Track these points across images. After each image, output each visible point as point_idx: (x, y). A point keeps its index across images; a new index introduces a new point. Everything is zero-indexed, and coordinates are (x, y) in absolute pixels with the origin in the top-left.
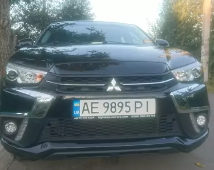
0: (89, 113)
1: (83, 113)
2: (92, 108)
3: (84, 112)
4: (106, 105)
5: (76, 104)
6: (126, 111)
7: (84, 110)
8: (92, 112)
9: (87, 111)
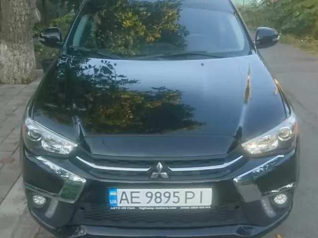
0: (128, 203)
1: (120, 203)
2: (132, 197)
3: (123, 201)
4: (149, 195)
5: (112, 193)
6: (174, 202)
7: (122, 199)
8: (132, 202)
9: (126, 201)
